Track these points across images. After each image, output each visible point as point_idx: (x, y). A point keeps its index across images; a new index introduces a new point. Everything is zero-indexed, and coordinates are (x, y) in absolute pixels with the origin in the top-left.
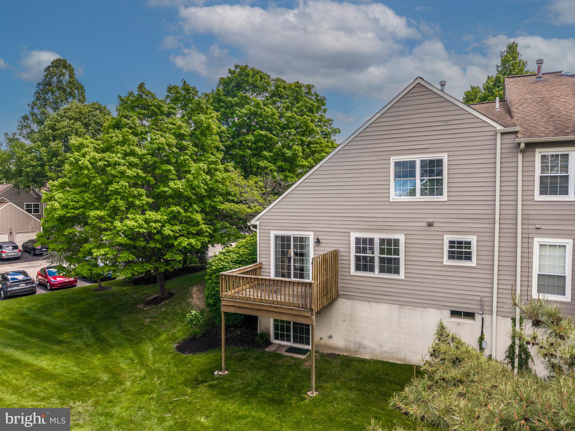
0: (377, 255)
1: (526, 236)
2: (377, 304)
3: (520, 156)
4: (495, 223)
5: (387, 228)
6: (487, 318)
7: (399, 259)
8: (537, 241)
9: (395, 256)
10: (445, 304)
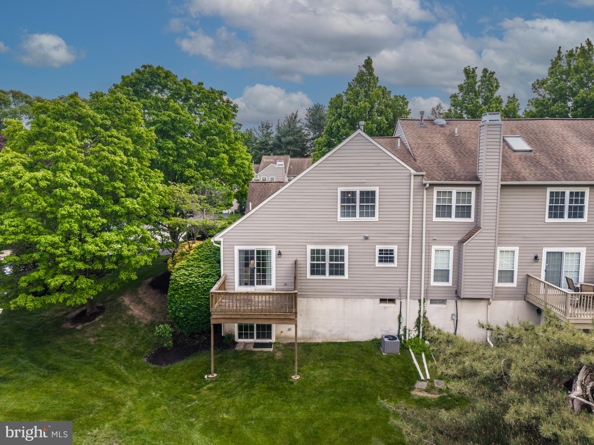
0: (327, 262)
1: (428, 244)
2: (327, 299)
3: (425, 191)
4: (409, 237)
5: (335, 241)
6: (403, 301)
7: (344, 264)
8: (434, 248)
9: (341, 262)
10: (376, 294)
